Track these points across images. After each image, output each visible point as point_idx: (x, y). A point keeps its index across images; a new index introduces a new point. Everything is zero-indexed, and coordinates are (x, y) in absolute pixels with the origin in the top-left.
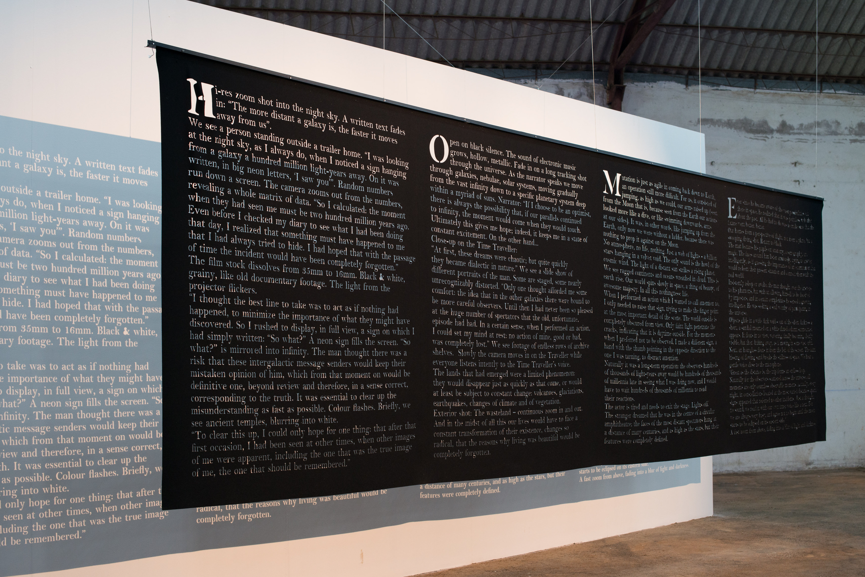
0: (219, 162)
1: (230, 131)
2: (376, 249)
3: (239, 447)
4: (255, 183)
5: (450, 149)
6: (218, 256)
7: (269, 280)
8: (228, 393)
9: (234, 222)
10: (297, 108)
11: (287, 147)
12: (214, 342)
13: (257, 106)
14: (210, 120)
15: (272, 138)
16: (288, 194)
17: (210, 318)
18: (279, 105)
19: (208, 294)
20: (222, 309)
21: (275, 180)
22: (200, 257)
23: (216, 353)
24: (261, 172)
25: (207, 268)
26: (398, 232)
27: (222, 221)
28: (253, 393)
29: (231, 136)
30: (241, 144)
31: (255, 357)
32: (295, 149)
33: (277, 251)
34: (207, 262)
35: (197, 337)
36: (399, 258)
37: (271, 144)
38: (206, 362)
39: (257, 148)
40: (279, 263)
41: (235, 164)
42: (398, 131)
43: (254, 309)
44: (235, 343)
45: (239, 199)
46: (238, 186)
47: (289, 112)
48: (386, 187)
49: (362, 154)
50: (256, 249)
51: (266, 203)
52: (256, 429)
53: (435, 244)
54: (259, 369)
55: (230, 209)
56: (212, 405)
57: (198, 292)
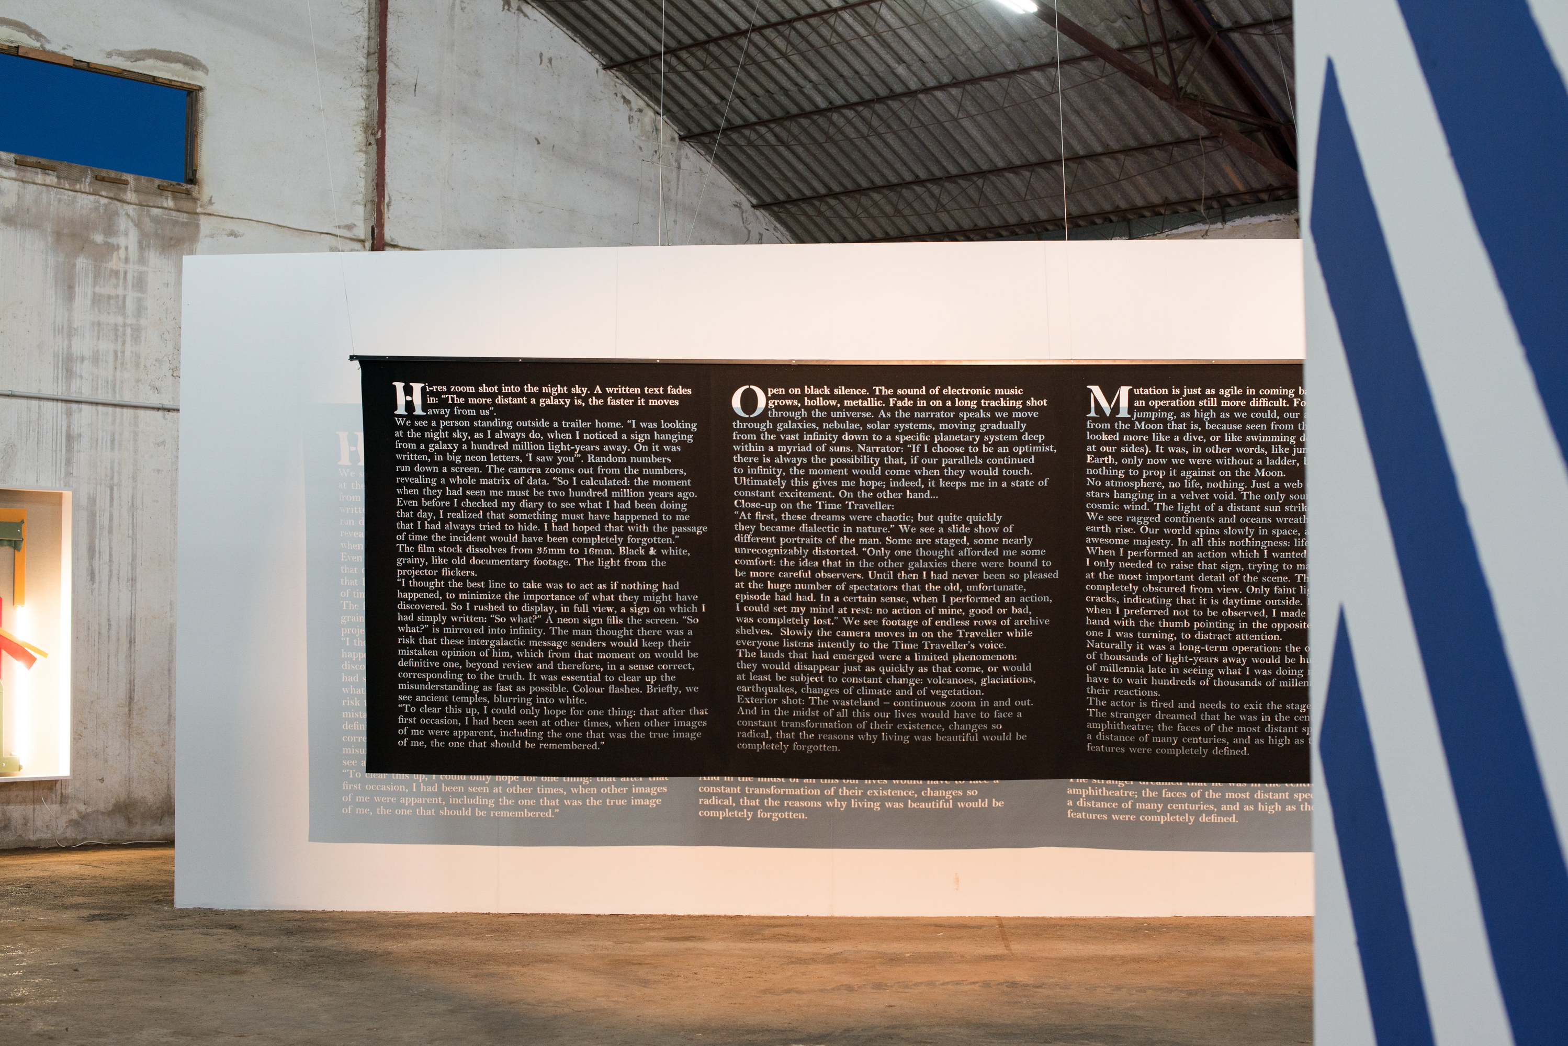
0: (431, 455)
1: (443, 423)
2: (645, 522)
3: (454, 721)
4: (476, 470)
5: (768, 399)
6: (429, 543)
7: (493, 562)
8: (442, 670)
9: (452, 509)
10: (529, 388)
11: (516, 429)
12: (424, 623)
13: (477, 395)
14: (419, 418)
15: (496, 423)
16: (518, 476)
17: (419, 601)
18: (505, 389)
19: (418, 578)
20: (434, 592)
21: (499, 464)
22: (409, 545)
23: (428, 633)
24: (483, 458)
25: (417, 554)
26: (680, 501)
27: (435, 510)
28: (472, 671)
29: (445, 429)
30: (457, 435)
31: (474, 636)
32: (527, 430)
33: (503, 533)
34: (416, 549)
35: (406, 618)
36: (680, 529)
37: (495, 430)
38: (416, 641)
39: (477, 436)
40: (508, 545)
41: (451, 454)
42: (681, 391)
43: (473, 590)
44: (449, 623)
45: (455, 487)
46: (454, 475)
47: (521, 394)
48: (661, 453)
49: (624, 423)
50: (476, 533)
51: (487, 488)
52: (475, 705)
53: (740, 510)
54: (479, 649)
55: (444, 497)
56: (423, 681)
57: (408, 578)
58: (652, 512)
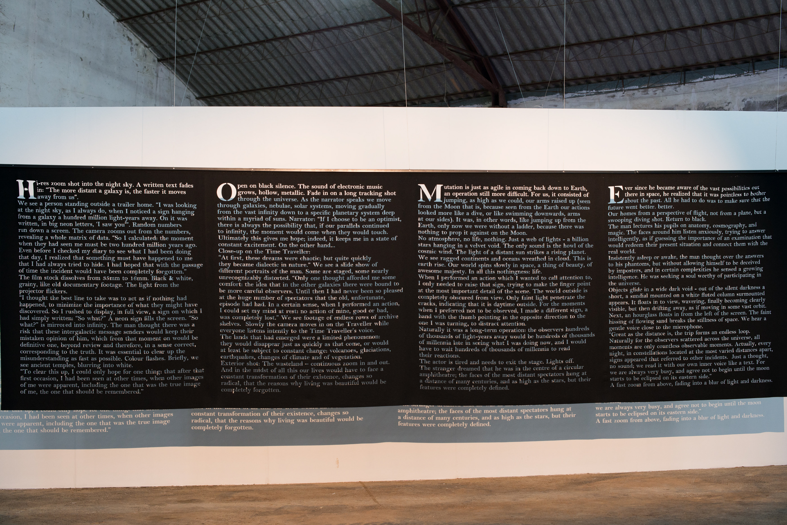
0: (39, 223)
1: (47, 204)
2: (166, 261)
3: (54, 379)
4: (67, 231)
5: (238, 191)
6: (39, 274)
7: (75, 285)
8: (46, 349)
9: (52, 254)
10: (98, 184)
11: (90, 208)
12: (36, 321)
13: (67, 187)
14: (32, 201)
15: (78, 204)
16: (92, 235)
17: (33, 308)
18: (84, 184)
19: (32, 295)
20: (41, 303)
21: (80, 228)
22: (26, 276)
23: (38, 327)
24: (71, 224)
25: (31, 281)
26: (187, 249)
27: (42, 255)
28: (65, 349)
29: (48, 207)
30: (56, 211)
31: (66, 329)
32: (97, 208)
33: (83, 268)
34: (31, 278)
35: (25, 319)
36: (187, 266)
37: (78, 208)
38: (31, 332)
39: (67, 211)
40: (85, 275)
41: (51, 222)
42: (187, 186)
43: (65, 302)
44: (51, 321)
45: (54, 241)
46: (53, 234)
47: (93, 187)
48: (176, 222)
49: (154, 204)
50: (67, 268)
51: (73, 242)
52: (66, 369)
53: (222, 254)
54: (68, 336)
55: (47, 247)
56: (35, 355)
57: (26, 295)
58: (170, 256)
